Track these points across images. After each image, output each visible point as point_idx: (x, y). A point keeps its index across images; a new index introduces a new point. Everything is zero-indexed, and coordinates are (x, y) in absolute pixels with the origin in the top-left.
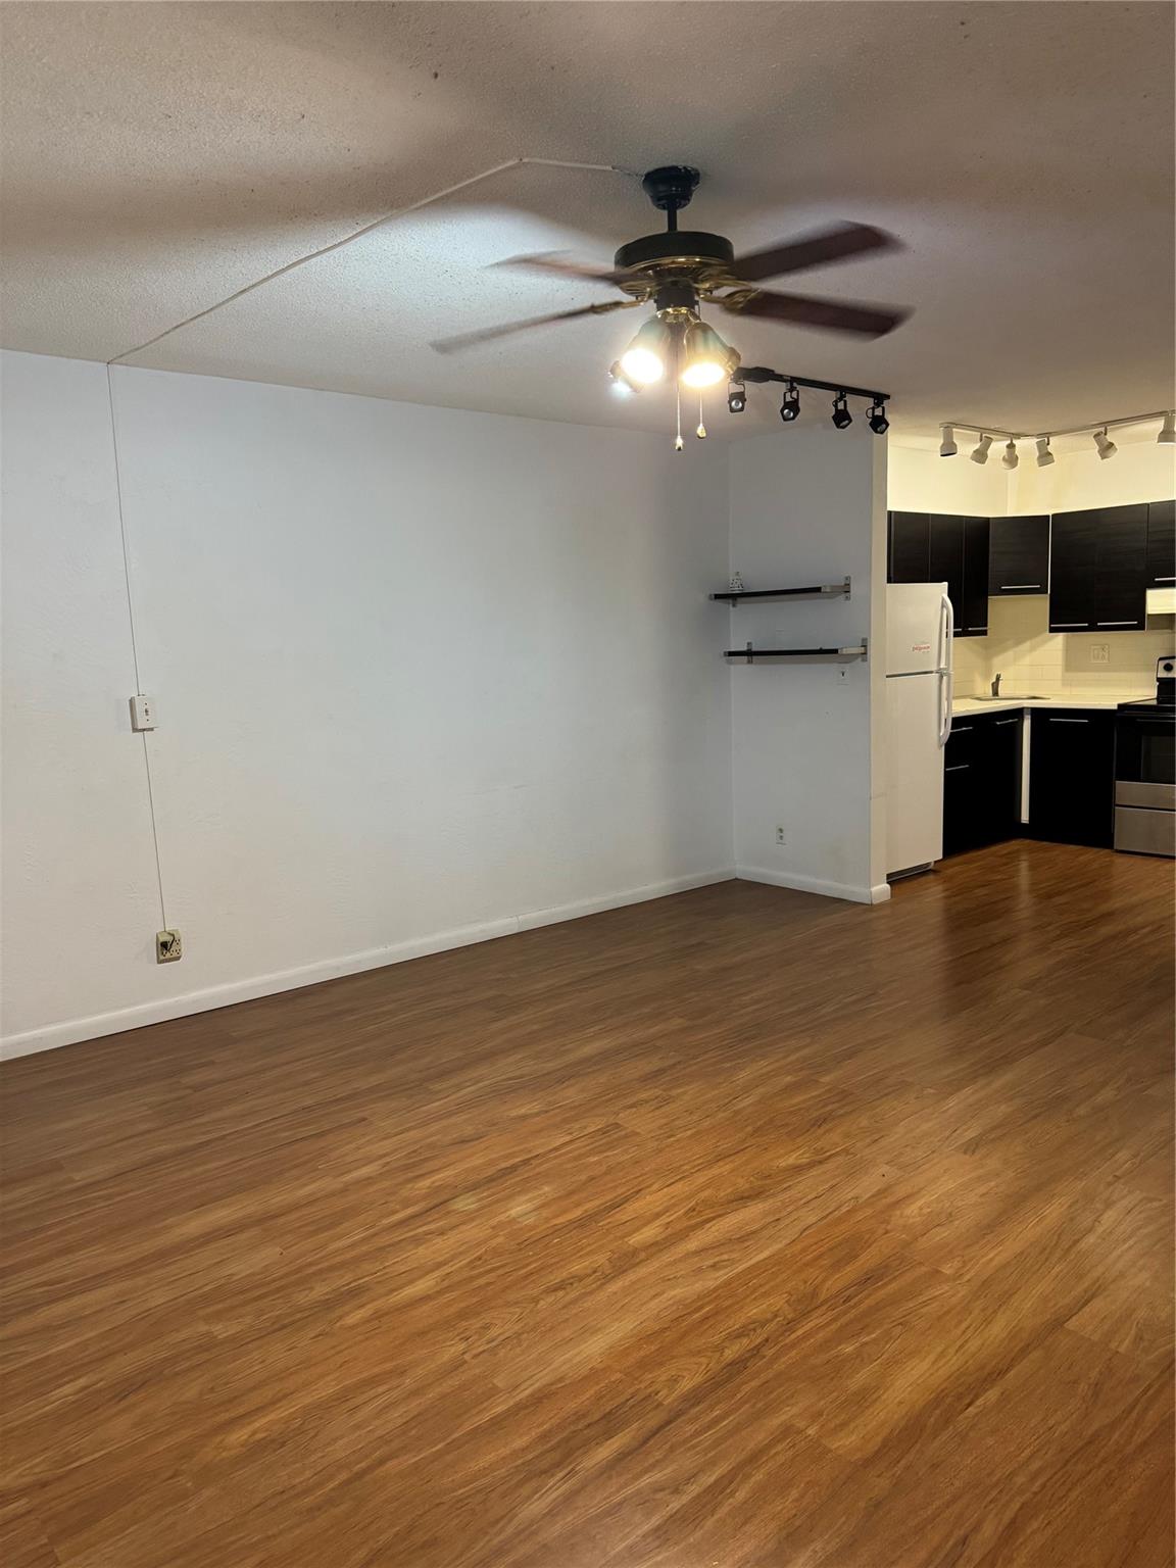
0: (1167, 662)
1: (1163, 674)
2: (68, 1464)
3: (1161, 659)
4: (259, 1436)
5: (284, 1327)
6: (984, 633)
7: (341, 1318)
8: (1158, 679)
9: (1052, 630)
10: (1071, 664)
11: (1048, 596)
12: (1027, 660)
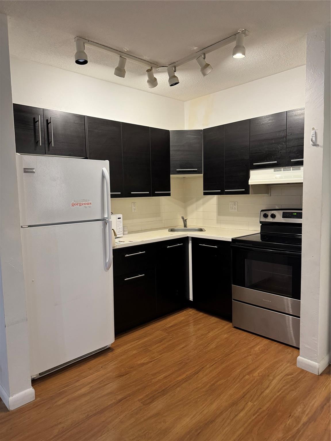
0: (265, 212)
1: (264, 220)
3: (262, 211)
6: (169, 195)
8: (261, 222)
9: (205, 194)
10: (221, 211)
11: (202, 175)
12: (201, 209)
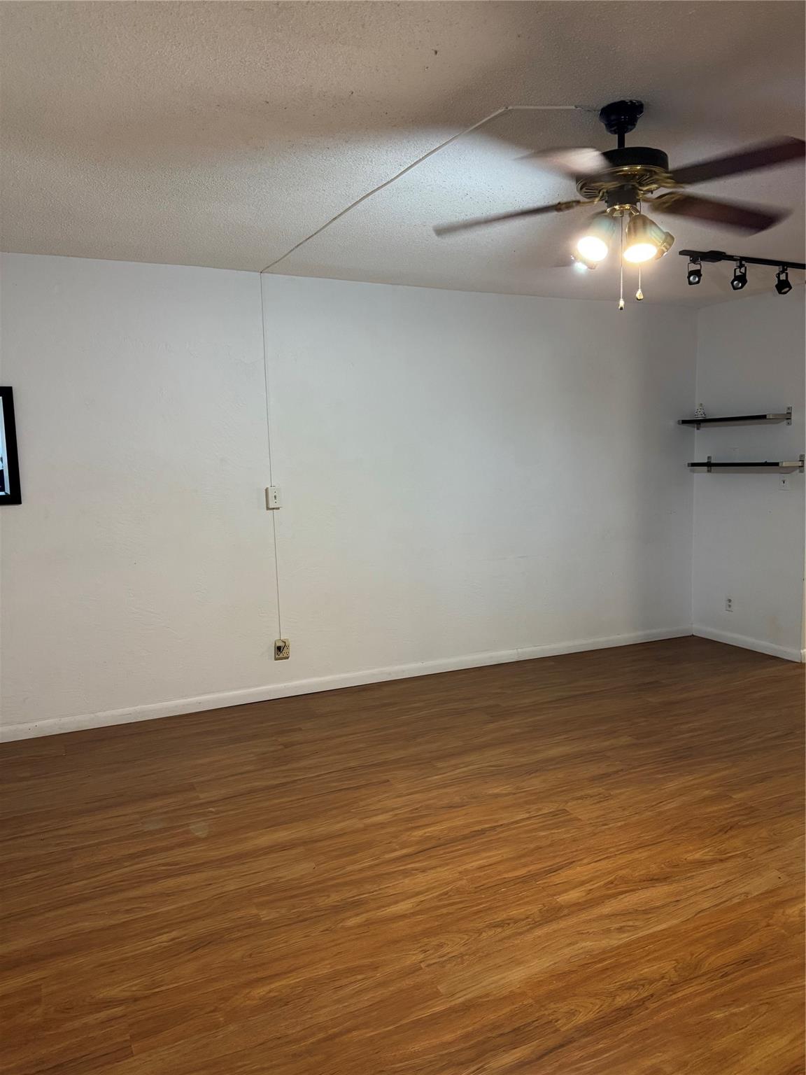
2: (154, 988)
4: (272, 994)
5: (305, 920)
7: (343, 920)
